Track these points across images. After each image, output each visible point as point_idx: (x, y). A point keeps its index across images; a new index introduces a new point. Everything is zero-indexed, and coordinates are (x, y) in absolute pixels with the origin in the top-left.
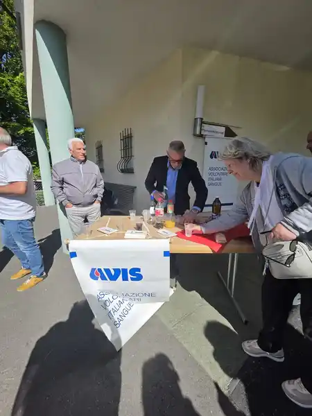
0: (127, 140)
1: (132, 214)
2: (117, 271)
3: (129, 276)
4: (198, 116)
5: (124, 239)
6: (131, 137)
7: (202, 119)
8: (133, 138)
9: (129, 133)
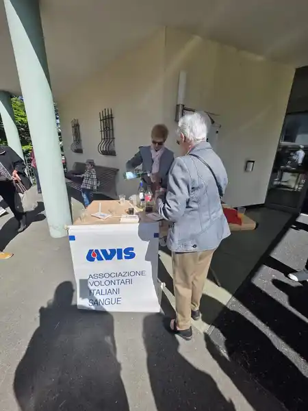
0: (108, 121)
1: (122, 199)
2: (113, 251)
3: (124, 255)
4: (181, 102)
5: (119, 223)
6: (112, 118)
7: (183, 106)
8: (114, 120)
9: (110, 113)
